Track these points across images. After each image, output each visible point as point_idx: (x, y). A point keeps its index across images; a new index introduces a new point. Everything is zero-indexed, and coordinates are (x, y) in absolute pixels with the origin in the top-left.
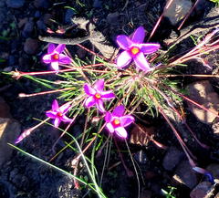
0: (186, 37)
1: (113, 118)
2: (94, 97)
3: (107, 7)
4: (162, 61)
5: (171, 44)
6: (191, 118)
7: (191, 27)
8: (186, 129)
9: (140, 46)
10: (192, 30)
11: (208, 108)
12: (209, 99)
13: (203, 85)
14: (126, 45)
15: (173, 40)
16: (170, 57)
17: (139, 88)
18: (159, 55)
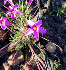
0: (41, 51)
1: (4, 20)
2: (13, 10)
3: (50, 22)
4: (32, 42)
5: (38, 45)
6: (10, 54)
7: (45, 54)
8: (5, 52)
9: (38, 31)
10: (44, 54)
11: (13, 61)
12: (17, 61)
13: (23, 58)
14: (38, 24)
15: (40, 46)
16: (33, 45)
17: (21, 33)
18: (34, 41)
